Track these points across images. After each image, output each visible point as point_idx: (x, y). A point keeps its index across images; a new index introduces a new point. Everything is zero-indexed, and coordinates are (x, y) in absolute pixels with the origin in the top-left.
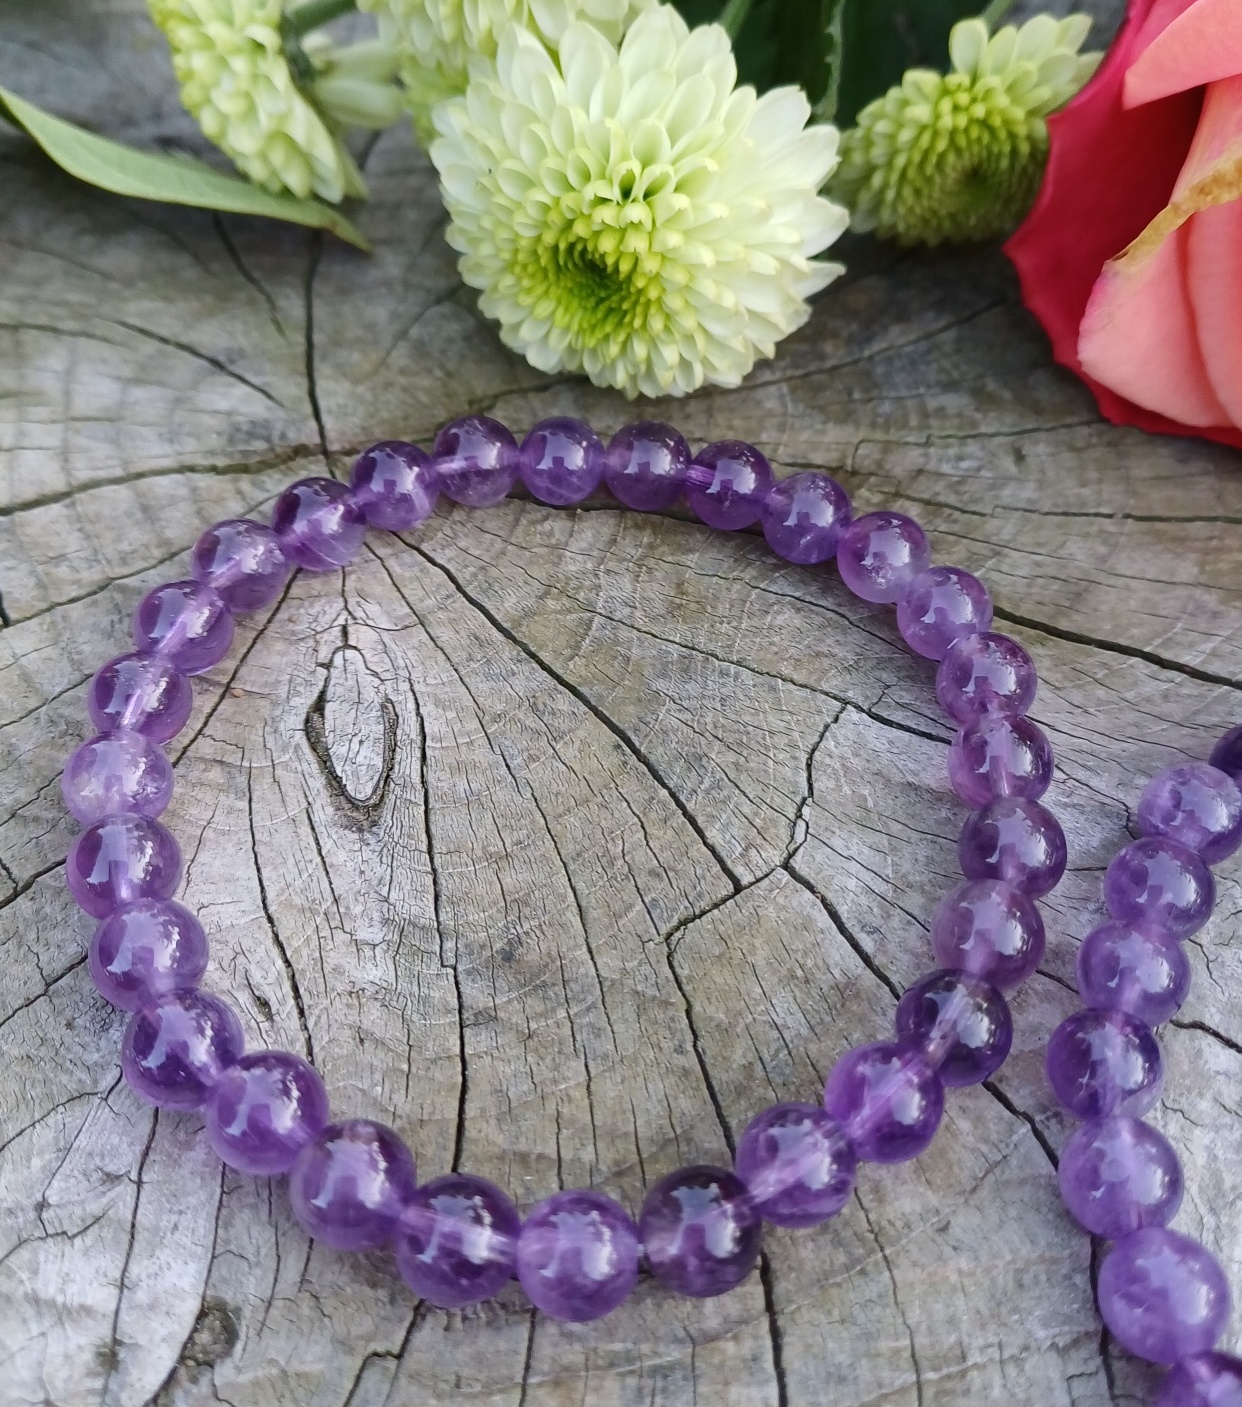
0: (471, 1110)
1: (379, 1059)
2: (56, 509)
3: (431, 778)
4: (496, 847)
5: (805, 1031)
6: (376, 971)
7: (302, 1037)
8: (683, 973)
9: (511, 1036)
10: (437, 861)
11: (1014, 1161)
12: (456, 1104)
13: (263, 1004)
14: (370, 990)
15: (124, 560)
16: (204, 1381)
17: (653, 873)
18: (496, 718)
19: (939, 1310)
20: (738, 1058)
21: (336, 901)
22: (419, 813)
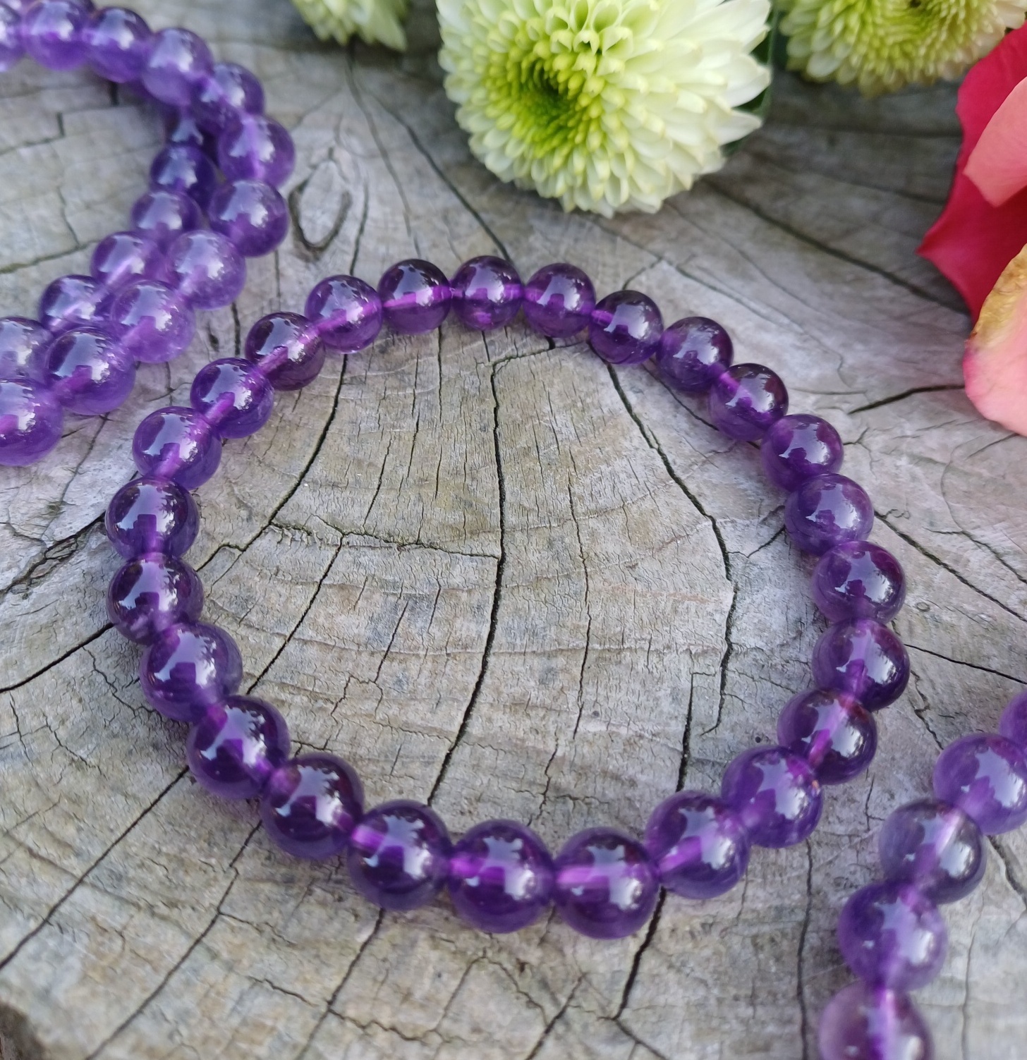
0: (332, 429)
3: (363, 241)
5: (572, 438)
8: (498, 386)
9: (373, 395)
11: (692, 539)
12: (324, 424)
13: (214, 341)
18: (417, 217)
19: (614, 611)
20: (522, 443)
21: (279, 295)
22: (349, 258)
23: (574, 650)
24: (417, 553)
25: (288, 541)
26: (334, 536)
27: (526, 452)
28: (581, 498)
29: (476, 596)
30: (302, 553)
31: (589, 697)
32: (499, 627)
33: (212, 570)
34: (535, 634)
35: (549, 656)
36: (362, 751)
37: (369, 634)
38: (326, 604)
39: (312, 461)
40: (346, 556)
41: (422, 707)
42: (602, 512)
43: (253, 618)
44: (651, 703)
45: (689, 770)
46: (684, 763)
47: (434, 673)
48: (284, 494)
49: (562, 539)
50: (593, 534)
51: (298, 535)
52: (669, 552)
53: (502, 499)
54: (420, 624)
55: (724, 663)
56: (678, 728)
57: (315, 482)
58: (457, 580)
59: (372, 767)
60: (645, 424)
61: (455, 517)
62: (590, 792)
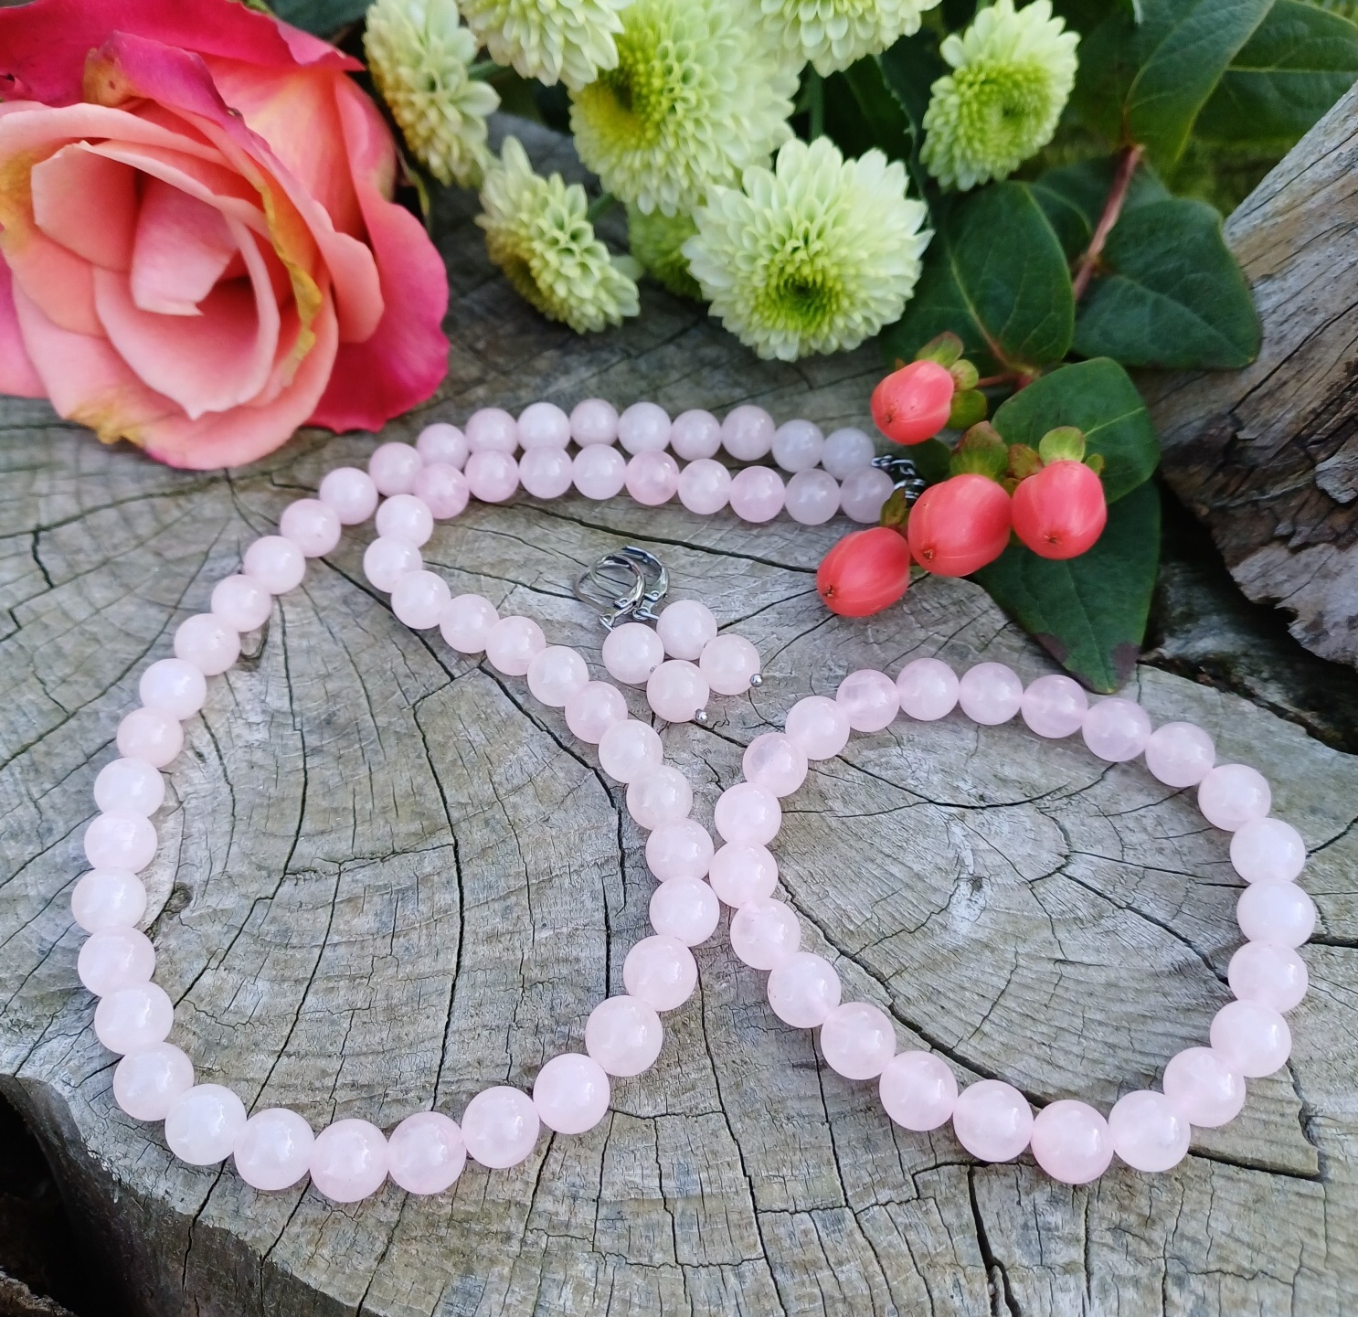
0: (309, 793)
1: (262, 775)
2: (75, 525)
3: (288, 642)
4: (323, 671)
5: (484, 742)
6: (260, 735)
7: (221, 768)
8: (421, 721)
9: (330, 758)
10: (292, 681)
11: (583, 788)
12: (301, 790)
13: (200, 755)
14: (256, 744)
15: (115, 547)
16: (176, 919)
17: (407, 676)
18: (324, 609)
19: (541, 854)
20: (449, 757)
21: (237, 705)
22: (282, 659)
23: (520, 889)
24: (395, 861)
25: (301, 882)
26: (333, 868)
27: (454, 762)
28: (500, 784)
29: (444, 876)
30: (314, 887)
31: (537, 916)
32: (465, 891)
33: (255, 918)
34: (491, 887)
35: (504, 898)
36: (395, 1001)
37: (377, 925)
38: (343, 915)
39: (301, 821)
40: (346, 878)
41: (427, 960)
42: (517, 790)
43: (294, 941)
44: (579, 906)
45: (612, 940)
46: (608, 936)
47: (429, 936)
48: (289, 850)
49: (494, 817)
50: (515, 806)
51: (307, 875)
52: (569, 802)
53: (445, 802)
54: (410, 907)
55: (622, 864)
56: (600, 916)
57: (308, 835)
58: (428, 869)
59: (404, 1009)
60: (533, 715)
61: (415, 826)
62: (551, 975)
